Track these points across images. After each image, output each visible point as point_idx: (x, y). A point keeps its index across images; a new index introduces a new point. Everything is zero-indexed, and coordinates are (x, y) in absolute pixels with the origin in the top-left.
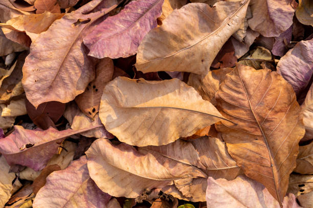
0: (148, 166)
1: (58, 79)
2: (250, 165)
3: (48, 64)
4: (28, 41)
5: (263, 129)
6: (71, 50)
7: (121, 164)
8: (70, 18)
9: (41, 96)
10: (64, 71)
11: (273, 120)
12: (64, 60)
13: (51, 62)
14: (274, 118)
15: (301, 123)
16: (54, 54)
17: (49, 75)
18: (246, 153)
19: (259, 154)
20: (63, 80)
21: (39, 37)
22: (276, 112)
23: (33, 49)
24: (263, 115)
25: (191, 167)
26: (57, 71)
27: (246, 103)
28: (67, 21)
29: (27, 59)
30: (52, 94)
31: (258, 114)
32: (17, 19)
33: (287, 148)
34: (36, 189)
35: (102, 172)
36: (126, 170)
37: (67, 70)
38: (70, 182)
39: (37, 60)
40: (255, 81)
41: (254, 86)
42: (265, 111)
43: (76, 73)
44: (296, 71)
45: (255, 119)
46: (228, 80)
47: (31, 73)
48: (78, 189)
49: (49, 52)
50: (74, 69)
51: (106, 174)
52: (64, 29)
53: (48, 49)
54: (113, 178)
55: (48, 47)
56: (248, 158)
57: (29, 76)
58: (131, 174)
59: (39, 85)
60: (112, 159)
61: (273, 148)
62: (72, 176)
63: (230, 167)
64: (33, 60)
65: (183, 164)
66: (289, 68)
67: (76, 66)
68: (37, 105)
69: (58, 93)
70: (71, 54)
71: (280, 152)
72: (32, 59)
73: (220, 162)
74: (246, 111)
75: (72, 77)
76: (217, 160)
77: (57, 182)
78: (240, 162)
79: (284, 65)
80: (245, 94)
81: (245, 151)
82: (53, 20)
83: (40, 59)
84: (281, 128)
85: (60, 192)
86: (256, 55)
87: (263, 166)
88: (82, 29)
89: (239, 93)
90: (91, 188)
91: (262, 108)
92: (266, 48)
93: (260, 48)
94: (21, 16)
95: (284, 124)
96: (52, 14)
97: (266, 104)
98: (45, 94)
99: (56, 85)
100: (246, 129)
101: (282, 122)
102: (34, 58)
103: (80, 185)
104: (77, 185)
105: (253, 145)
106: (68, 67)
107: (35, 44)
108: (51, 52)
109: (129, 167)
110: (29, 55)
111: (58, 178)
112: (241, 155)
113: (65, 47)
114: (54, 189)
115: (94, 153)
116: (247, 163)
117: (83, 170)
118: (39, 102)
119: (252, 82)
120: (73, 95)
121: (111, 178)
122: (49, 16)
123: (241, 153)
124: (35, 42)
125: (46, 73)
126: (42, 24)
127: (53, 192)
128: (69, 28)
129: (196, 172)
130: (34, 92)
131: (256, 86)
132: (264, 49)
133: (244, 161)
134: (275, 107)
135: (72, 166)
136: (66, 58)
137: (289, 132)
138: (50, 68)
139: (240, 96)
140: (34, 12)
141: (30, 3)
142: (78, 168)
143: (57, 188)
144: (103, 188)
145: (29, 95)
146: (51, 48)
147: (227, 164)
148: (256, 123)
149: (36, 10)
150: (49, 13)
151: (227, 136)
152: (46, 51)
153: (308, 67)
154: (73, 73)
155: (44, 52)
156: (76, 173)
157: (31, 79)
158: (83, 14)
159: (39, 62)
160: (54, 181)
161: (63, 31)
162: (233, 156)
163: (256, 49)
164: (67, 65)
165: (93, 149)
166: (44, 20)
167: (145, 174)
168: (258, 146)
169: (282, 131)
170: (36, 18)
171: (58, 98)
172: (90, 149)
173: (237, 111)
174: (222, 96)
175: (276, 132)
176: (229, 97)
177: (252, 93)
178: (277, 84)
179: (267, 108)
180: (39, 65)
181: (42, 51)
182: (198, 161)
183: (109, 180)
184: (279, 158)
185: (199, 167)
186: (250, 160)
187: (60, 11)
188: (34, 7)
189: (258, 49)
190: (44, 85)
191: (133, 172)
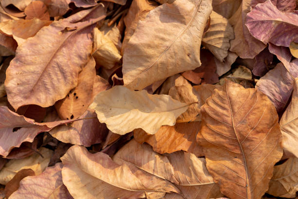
0: (121, 176)
1: (40, 84)
2: (227, 182)
3: (32, 68)
4: (15, 44)
5: (243, 148)
6: (55, 56)
7: (94, 171)
8: (58, 25)
9: (22, 100)
10: (46, 76)
11: (254, 139)
12: (48, 65)
13: (35, 67)
14: (255, 138)
15: (279, 146)
16: (39, 59)
17: (32, 78)
18: (224, 170)
19: (236, 173)
20: (45, 85)
21: (26, 42)
22: (258, 132)
23: (19, 53)
24: (244, 134)
25: (164, 181)
26: (39, 76)
27: (229, 119)
28: (54, 28)
29: (12, 62)
30: (33, 98)
31: (239, 132)
32: (6, 23)
33: (263, 169)
34: (8, 193)
35: (76, 179)
36: (98, 177)
37: (49, 75)
38: (43, 188)
39: (21, 63)
40: (241, 99)
41: (240, 103)
42: (246, 129)
43: (58, 79)
44: (274, 91)
45: (236, 137)
46: (215, 95)
47: (14, 76)
48: (50, 195)
49: (33, 57)
50: (56, 74)
51: (79, 181)
52: (51, 36)
53: (33, 54)
54: (85, 185)
55: (33, 52)
56: (224, 175)
57: (12, 78)
58: (103, 182)
59: (21, 88)
60: (86, 166)
61: (250, 168)
62: (45, 182)
63: (202, 184)
64: (17, 64)
65: (157, 178)
66: (267, 88)
67: (59, 72)
68: (17, 108)
69: (39, 98)
70: (55, 60)
71: (256, 173)
72: (17, 62)
73: (193, 178)
74: (228, 128)
75: (54, 83)
76: (190, 176)
77: (30, 186)
78: (217, 178)
79: (263, 85)
80: (230, 110)
81: (224, 168)
82: (41, 27)
83: (24, 63)
84: (261, 149)
85: (32, 197)
86: (237, 74)
87: (239, 185)
88: (68, 37)
89: (224, 108)
90: (63, 195)
91: (244, 126)
92: (247, 67)
93: (241, 68)
94: (10, 20)
95: (264, 145)
96: (41, 21)
97: (249, 123)
98: (26, 98)
99: (38, 89)
100: (226, 145)
101: (262, 143)
102: (19, 62)
103: (52, 191)
104: (49, 191)
105: (231, 162)
106: (51, 73)
107: (21, 48)
108: (36, 56)
109: (102, 175)
110: (14, 58)
111: (31, 182)
112: (219, 171)
113: (50, 52)
114: (27, 194)
115: (69, 160)
116: (224, 180)
117: (57, 177)
118: (20, 105)
119: (238, 100)
120: (53, 100)
121: (83, 185)
122: (38, 23)
123: (219, 170)
124: (21, 46)
125: (29, 77)
126: (30, 31)
127: (26, 196)
128: (56, 35)
129: (170, 187)
130: (16, 95)
131: (241, 104)
132: (245, 68)
133: (221, 178)
134: (257, 127)
135: (47, 172)
136: (49, 63)
137: (267, 154)
138: (33, 72)
139: (225, 112)
140: (24, 18)
141: (21, 10)
142: (52, 174)
143: (30, 193)
144: (75, 195)
145: (10, 97)
146: (35, 53)
147: (200, 180)
148: (237, 141)
149: (26, 16)
150: (38, 20)
151: (208, 150)
152: (31, 55)
153: (286, 89)
154: (55, 79)
155: (29, 57)
156: (50, 180)
157: (13, 82)
158: (71, 22)
159: (23, 65)
160: (27, 186)
161: (49, 37)
162: (211, 171)
163: (237, 68)
164: (50, 70)
165: (69, 155)
166: (32, 26)
167: (118, 183)
168: (236, 164)
169: (261, 152)
170: (24, 23)
171: (38, 102)
172: (66, 155)
173: (220, 127)
174: (207, 110)
175: (255, 153)
176: (213, 111)
177: (236, 110)
178: (262, 104)
179: (249, 127)
180: (23, 68)
181: (27, 55)
182: (172, 175)
183: (82, 188)
184: (255, 179)
185: (172, 182)
186: (227, 178)
187: (49, 19)
188: (24, 14)
189: (239, 68)
190: (25, 88)
191: (106, 181)
